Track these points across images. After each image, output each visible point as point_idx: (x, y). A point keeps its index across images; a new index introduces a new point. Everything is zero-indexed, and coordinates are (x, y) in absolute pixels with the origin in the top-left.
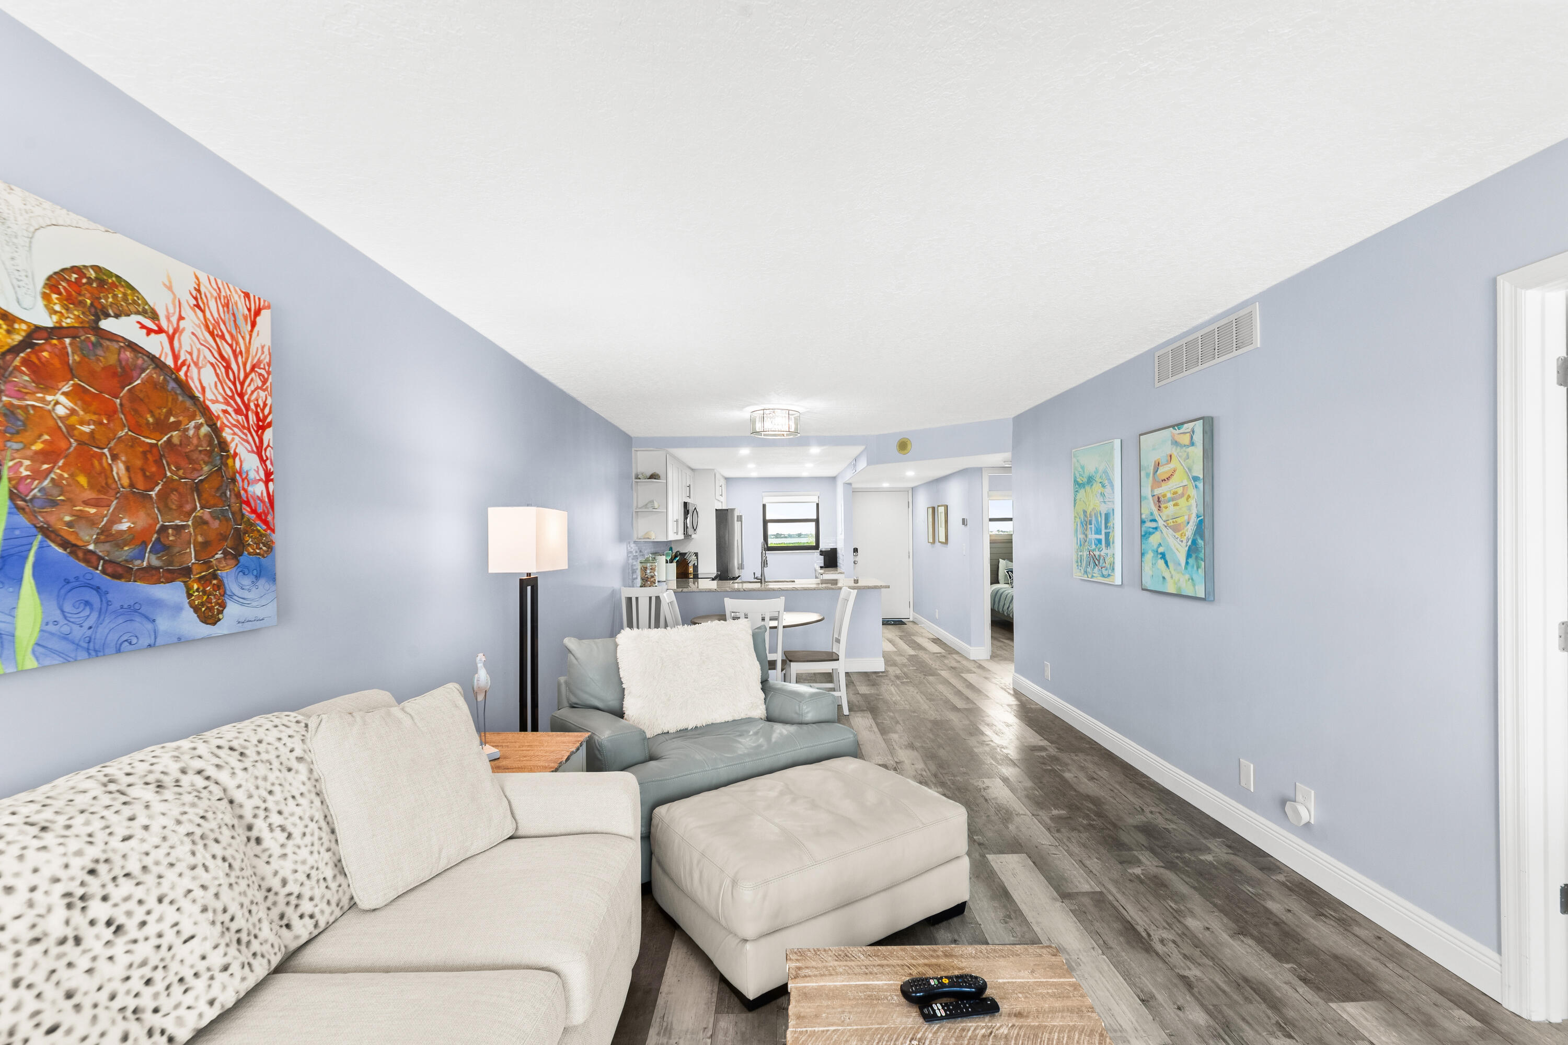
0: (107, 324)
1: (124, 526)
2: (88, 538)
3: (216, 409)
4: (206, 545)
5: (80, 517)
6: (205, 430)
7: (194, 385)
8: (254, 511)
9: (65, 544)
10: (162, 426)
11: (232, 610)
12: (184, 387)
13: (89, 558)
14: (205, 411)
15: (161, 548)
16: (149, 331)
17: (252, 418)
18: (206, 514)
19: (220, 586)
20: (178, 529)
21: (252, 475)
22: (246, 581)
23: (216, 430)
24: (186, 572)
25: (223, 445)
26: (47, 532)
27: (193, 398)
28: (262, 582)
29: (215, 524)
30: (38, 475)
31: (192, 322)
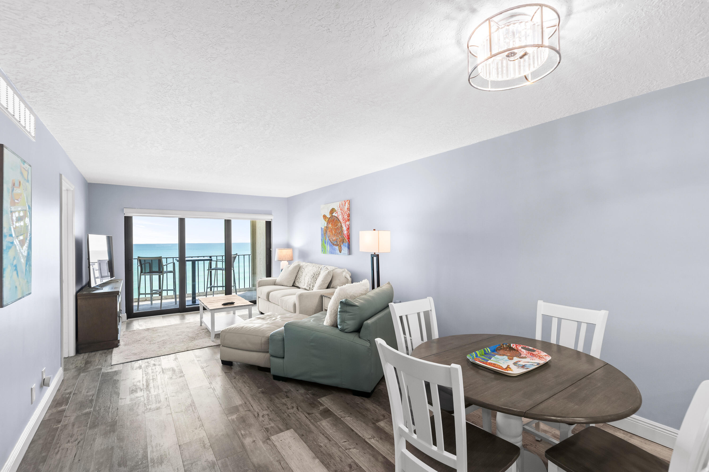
0: (333, 215)
1: (334, 239)
2: (331, 240)
3: (341, 221)
4: (340, 241)
5: (331, 238)
6: (340, 224)
7: (339, 219)
8: (345, 236)
9: (330, 241)
10: (337, 225)
11: (342, 251)
12: (338, 219)
13: (331, 242)
14: (340, 221)
15: (336, 242)
16: (336, 213)
17: (345, 220)
18: (340, 237)
19: (341, 247)
20: (338, 239)
21: (345, 230)
22: (344, 247)
23: (341, 224)
24: (338, 245)
25: (342, 226)
26: (329, 239)
27: (339, 220)
28: (346, 247)
29: (341, 238)
30: (329, 233)
31: (339, 210)
